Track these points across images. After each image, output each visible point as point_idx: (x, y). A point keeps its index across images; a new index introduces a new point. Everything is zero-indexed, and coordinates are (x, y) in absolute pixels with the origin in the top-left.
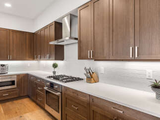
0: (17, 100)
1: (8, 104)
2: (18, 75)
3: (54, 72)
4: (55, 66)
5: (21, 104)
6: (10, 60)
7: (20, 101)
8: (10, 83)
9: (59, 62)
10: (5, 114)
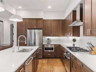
0: (54, 58)
1: (50, 59)
2: (55, 45)
3: (74, 45)
4: (74, 40)
5: (56, 61)
6: (52, 36)
7: (55, 60)
8: (51, 49)
9: (77, 38)
10: (47, 64)
